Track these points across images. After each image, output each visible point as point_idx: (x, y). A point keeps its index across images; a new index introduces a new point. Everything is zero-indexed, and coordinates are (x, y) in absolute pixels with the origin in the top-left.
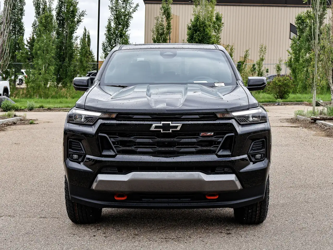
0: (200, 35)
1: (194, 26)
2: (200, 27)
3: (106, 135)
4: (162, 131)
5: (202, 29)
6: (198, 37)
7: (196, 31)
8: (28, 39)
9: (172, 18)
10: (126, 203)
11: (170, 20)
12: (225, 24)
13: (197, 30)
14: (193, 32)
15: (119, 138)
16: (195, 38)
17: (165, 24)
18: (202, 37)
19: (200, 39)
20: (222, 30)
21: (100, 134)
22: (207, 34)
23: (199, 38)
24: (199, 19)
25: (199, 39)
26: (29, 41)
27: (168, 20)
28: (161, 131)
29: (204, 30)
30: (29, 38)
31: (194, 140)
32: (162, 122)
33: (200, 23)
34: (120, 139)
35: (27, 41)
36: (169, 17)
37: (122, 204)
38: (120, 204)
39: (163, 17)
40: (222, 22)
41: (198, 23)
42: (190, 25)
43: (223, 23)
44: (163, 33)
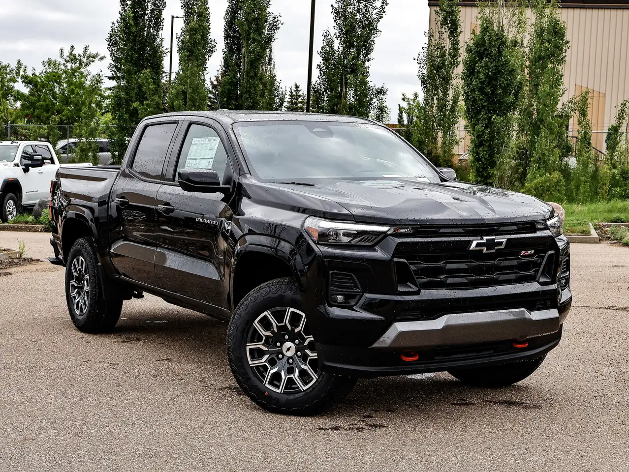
0: (489, 64)
1: (477, 44)
2: (490, 47)
3: (405, 261)
4: (485, 251)
5: (494, 51)
6: (485, 69)
7: (481, 56)
8: (213, 79)
9: (461, 32)
10: (411, 366)
11: (457, 36)
12: (573, 44)
13: (483, 53)
14: (475, 58)
15: (422, 264)
16: (479, 72)
17: (447, 44)
18: (495, 69)
19: (490, 73)
20: (566, 56)
21: (395, 260)
22: (507, 62)
23: (487, 71)
24: (488, 27)
25: (488, 74)
26: (215, 83)
27: (454, 37)
28: (483, 250)
29: (500, 52)
30: (215, 79)
31: (515, 263)
32: (485, 238)
33: (491, 38)
34: (424, 265)
35: (212, 82)
36: (456, 29)
37: (406, 368)
38: (404, 368)
39: (443, 30)
40: (566, 38)
41: (486, 38)
42: (471, 43)
43: (568, 42)
44: (443, 64)
